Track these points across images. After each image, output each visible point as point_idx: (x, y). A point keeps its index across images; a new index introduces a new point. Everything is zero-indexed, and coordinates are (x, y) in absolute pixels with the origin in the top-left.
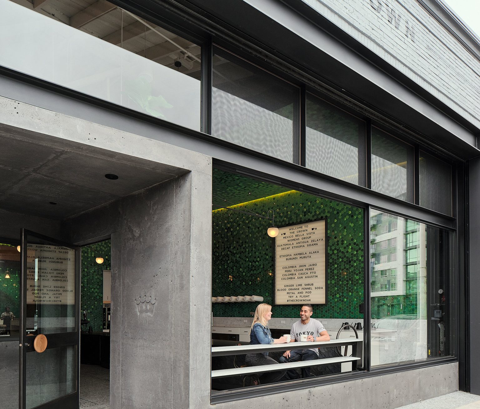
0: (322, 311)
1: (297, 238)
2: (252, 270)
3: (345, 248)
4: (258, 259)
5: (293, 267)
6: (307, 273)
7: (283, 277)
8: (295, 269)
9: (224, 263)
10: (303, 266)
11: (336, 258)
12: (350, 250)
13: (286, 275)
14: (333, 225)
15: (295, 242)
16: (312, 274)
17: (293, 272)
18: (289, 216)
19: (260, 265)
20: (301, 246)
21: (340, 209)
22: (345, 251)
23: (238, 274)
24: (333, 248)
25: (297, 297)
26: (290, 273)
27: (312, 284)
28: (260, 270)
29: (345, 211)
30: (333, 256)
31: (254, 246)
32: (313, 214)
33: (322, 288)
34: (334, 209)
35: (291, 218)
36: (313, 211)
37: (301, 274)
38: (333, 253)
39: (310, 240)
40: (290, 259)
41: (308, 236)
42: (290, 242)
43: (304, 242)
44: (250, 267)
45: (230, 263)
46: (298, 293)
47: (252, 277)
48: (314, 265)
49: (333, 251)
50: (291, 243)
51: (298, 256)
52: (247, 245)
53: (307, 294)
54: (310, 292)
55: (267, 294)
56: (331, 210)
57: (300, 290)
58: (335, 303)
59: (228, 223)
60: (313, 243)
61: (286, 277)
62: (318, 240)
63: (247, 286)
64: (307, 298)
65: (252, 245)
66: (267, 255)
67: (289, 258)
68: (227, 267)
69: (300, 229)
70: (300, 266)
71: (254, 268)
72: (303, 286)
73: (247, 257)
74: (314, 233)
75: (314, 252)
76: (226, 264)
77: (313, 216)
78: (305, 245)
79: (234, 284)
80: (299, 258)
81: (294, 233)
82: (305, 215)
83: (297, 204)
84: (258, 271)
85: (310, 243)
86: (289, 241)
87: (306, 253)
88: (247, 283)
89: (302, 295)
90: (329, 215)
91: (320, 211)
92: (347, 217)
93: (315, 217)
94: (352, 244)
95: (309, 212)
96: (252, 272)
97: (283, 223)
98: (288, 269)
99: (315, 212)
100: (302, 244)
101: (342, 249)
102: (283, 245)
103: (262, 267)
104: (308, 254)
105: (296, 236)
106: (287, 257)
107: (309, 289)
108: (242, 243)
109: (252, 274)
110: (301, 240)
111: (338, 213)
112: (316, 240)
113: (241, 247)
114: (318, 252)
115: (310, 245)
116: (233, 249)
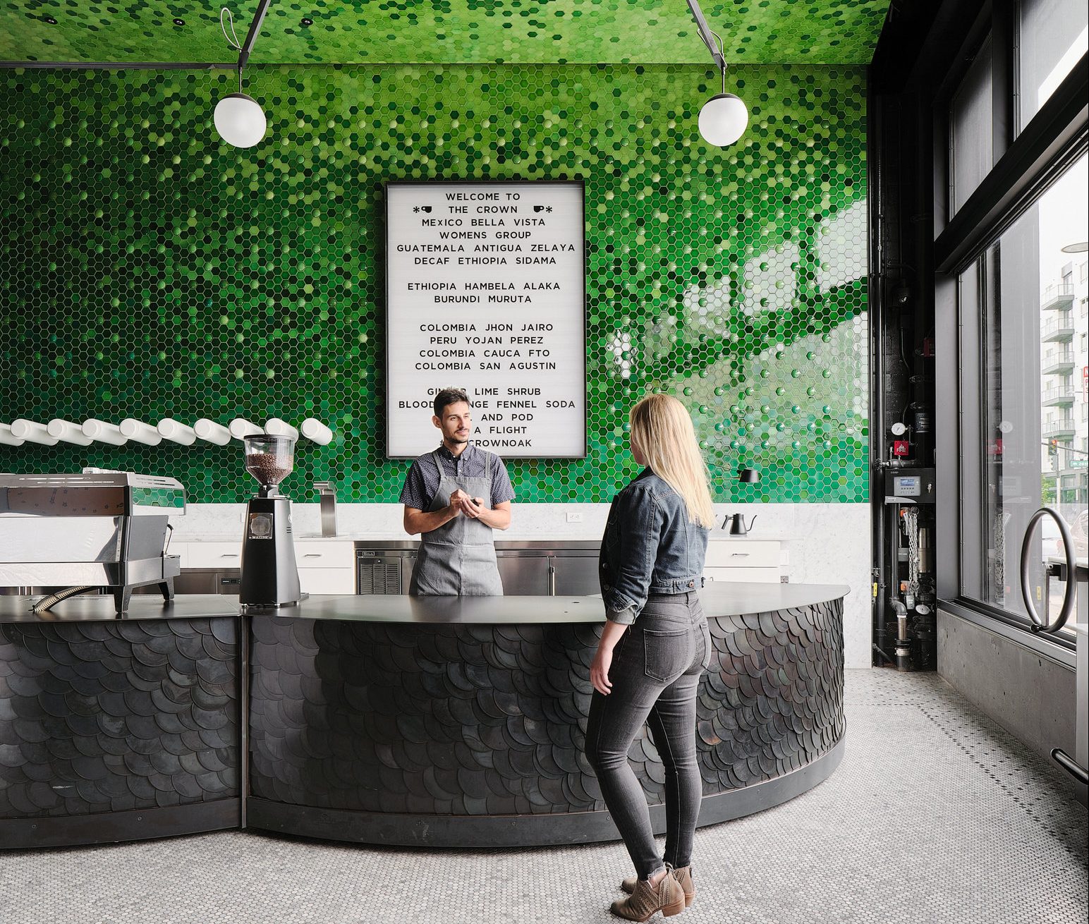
0: (565, 481)
1: (478, 229)
2: (278, 325)
3: (640, 285)
4: (309, 289)
5: (461, 328)
6: (517, 353)
7: (423, 360)
8: (472, 334)
9: (138, 289)
10: (501, 328)
11: (611, 312)
12: (656, 294)
13: (432, 353)
14: (602, 209)
15: (470, 244)
16: (534, 358)
17: (461, 345)
18: (438, 152)
19: (317, 311)
20: (492, 260)
21: (625, 162)
22: (641, 294)
23: (210, 338)
24: (602, 280)
25: (478, 430)
26: (449, 347)
27: (537, 391)
28: (316, 329)
29: (641, 169)
30: (602, 307)
31: (285, 239)
32: (533, 159)
33: (572, 404)
34: (605, 158)
35: (446, 160)
36: (532, 151)
37: (494, 353)
38: (603, 297)
39: (526, 244)
40: (451, 299)
41: (521, 229)
42: (449, 242)
43: (503, 248)
44: (271, 312)
45: (169, 289)
46: (484, 418)
47: (278, 352)
48: (541, 327)
49: (602, 289)
50: (456, 243)
51: (484, 294)
52: (254, 231)
53: (517, 423)
54: (529, 417)
55: (348, 419)
56: (595, 160)
57: (492, 409)
58: (611, 453)
59: (159, 129)
60: (539, 255)
61: (435, 361)
62: (555, 248)
63: (255, 383)
64: (517, 437)
65: (277, 234)
66: (348, 276)
67: (444, 294)
68: (153, 306)
69: (490, 203)
70: (490, 327)
71: (288, 321)
72: (503, 396)
73: (254, 276)
74: (542, 222)
75: (541, 286)
76: (145, 293)
77: (532, 168)
78: (511, 257)
79: (193, 373)
80: (484, 299)
81: (464, 210)
82: (501, 160)
83: (470, 115)
84: (309, 333)
85: (526, 252)
86: (444, 235)
87: (512, 286)
88: (254, 375)
89: (500, 425)
90: (586, 173)
91: (557, 155)
92: (649, 191)
93: (540, 173)
94: (664, 277)
95: (517, 151)
96: (277, 334)
97: (416, 173)
98: (443, 334)
99: (540, 154)
100: (499, 255)
101: (630, 287)
102: (420, 248)
103: (324, 316)
104: (519, 290)
105: (474, 222)
106: (439, 293)
107: (525, 404)
108: (230, 217)
109: (278, 342)
110: (491, 240)
111: (617, 173)
112: (550, 247)
113: (223, 231)
114: (557, 286)
115: (527, 261)
116: (183, 235)
